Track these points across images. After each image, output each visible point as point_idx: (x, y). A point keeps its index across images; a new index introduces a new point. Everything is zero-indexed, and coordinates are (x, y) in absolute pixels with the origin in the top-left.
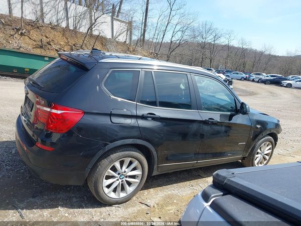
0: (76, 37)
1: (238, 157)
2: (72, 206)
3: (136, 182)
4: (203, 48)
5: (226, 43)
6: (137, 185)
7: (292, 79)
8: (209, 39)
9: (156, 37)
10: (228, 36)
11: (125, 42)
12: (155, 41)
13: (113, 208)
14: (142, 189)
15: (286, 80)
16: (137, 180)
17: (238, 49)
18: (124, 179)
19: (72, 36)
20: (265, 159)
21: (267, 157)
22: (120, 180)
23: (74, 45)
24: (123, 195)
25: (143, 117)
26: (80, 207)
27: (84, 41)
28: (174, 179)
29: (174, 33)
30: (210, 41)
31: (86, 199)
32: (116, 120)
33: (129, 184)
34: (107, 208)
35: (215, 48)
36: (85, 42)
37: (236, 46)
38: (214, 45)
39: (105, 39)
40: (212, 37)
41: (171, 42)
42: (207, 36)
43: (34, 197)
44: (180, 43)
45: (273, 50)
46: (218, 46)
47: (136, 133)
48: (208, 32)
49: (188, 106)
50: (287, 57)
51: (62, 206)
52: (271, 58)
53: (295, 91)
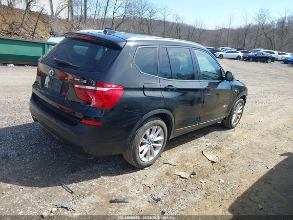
0: (14, 14)
1: (218, 119)
2: (112, 175)
3: (160, 146)
4: (141, 23)
5: (162, 18)
6: (160, 148)
7: (223, 50)
8: (146, 15)
9: (97, 13)
10: (163, 11)
11: (68, 19)
12: (96, 17)
13: (146, 170)
14: (164, 151)
15: (218, 51)
16: (160, 145)
17: (173, 24)
18: (151, 145)
19: (8, 14)
20: (238, 118)
21: (239, 116)
22: (149, 146)
23: (13, 23)
24: (151, 158)
25: (165, 89)
26: (119, 174)
27: (23, 19)
28: (177, 142)
29: (115, 9)
30: (146, 17)
31: (119, 167)
32: (148, 93)
33: (155, 148)
34: (141, 171)
35: (152, 24)
36: (25, 20)
37: (171, 21)
38: (151, 20)
39: (46, 16)
40: (148, 12)
41: (113, 18)
42: (143, 12)
43: (73, 172)
44: (123, 19)
45: (203, 24)
46: (155, 21)
47: (162, 104)
48: (144, 8)
49: (192, 77)
50: (216, 30)
51: (103, 175)
52: (203, 31)
53: (227, 61)
